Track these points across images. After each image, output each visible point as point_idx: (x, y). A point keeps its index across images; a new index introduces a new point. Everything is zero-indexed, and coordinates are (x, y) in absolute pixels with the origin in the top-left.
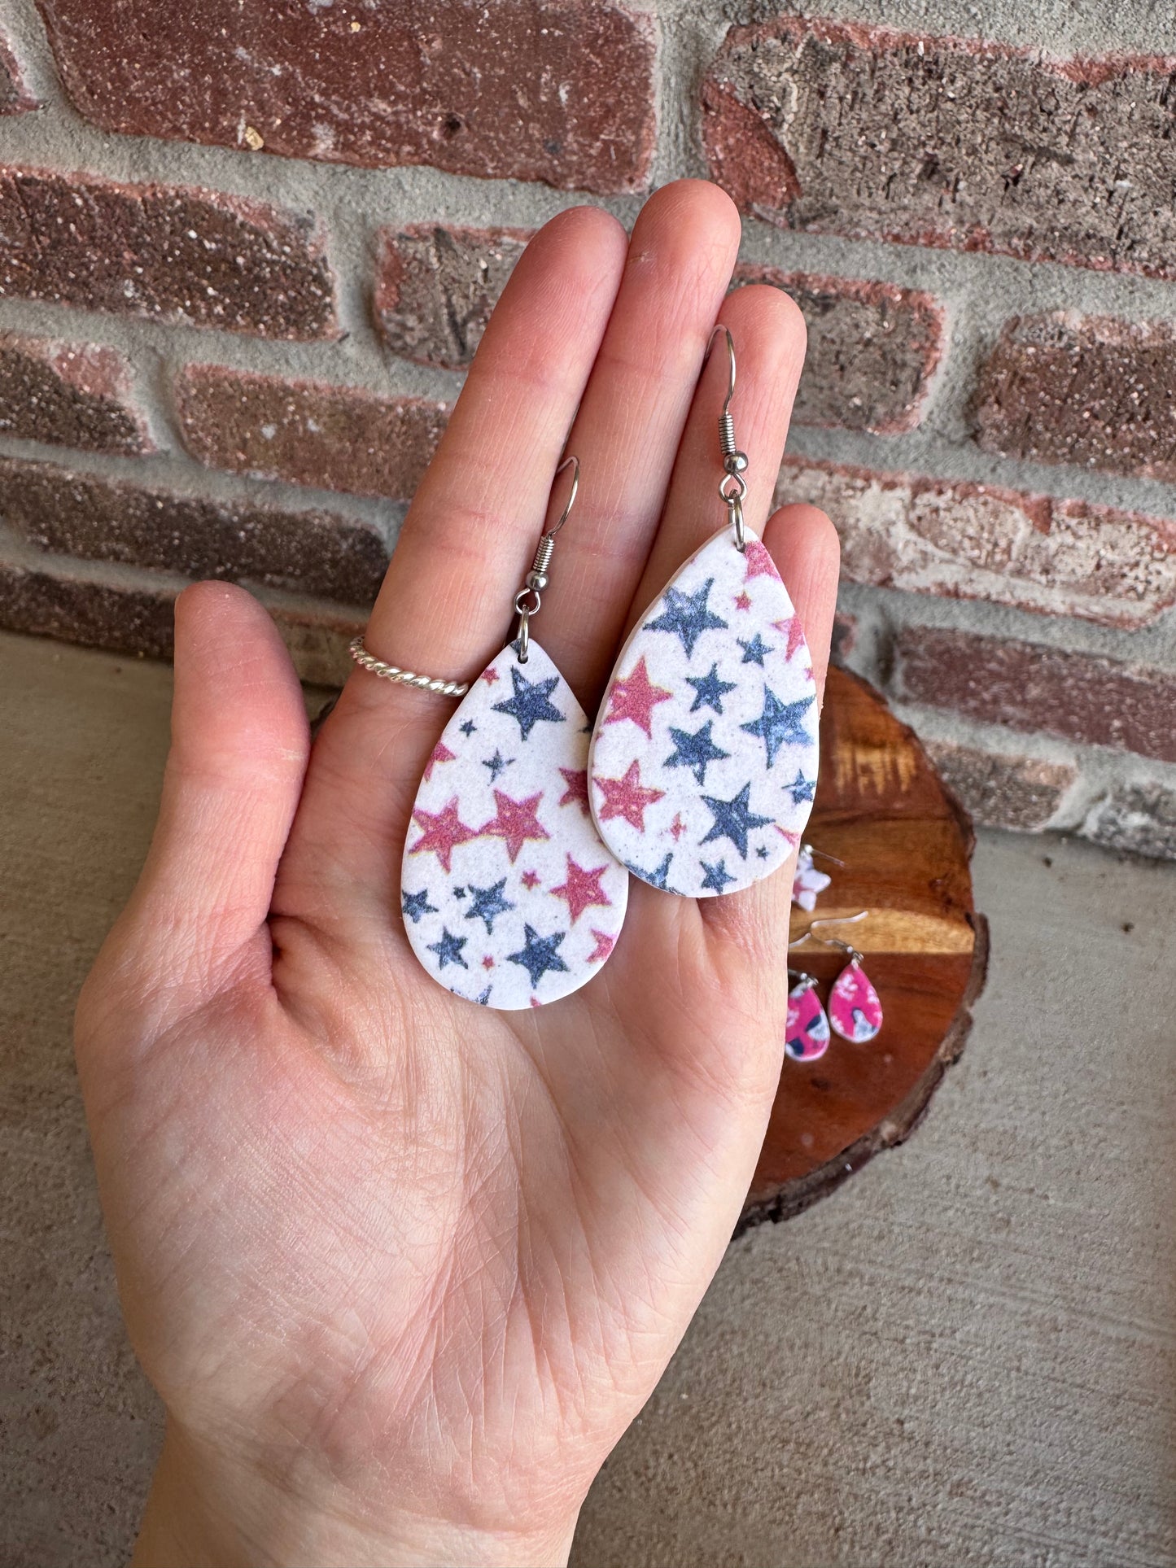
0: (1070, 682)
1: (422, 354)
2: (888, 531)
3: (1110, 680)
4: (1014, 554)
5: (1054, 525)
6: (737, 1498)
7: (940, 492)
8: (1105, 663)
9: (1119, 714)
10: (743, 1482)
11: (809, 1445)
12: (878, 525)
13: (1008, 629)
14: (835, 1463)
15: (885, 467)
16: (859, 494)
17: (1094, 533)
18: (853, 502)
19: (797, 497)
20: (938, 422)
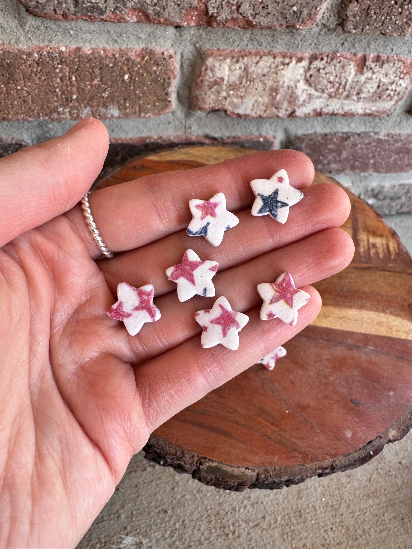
0: (359, 146)
1: (49, 10)
2: (296, 86)
3: (374, 141)
4: (347, 87)
5: (365, 68)
6: (364, 531)
7: (322, 59)
8: (372, 134)
9: (374, 156)
10: (362, 523)
11: (376, 492)
12: (292, 84)
13: (336, 128)
14: (388, 493)
15: (298, 50)
16: (286, 66)
17: (380, 69)
18: (283, 72)
19: (258, 74)
20: (326, 18)
